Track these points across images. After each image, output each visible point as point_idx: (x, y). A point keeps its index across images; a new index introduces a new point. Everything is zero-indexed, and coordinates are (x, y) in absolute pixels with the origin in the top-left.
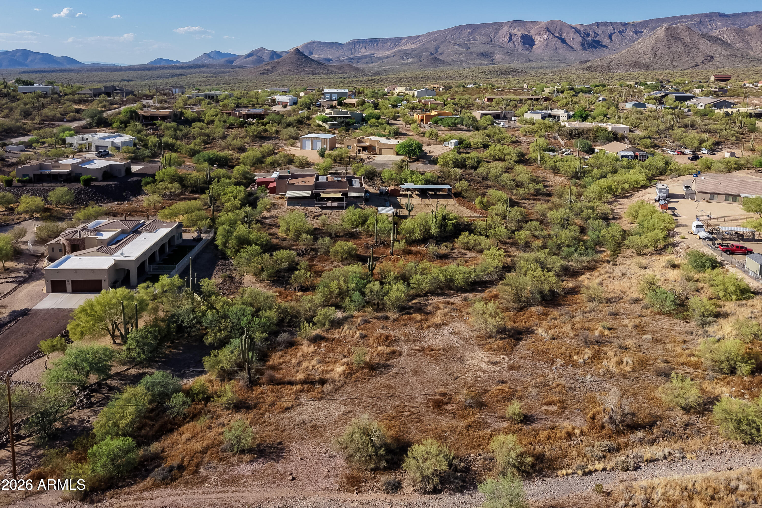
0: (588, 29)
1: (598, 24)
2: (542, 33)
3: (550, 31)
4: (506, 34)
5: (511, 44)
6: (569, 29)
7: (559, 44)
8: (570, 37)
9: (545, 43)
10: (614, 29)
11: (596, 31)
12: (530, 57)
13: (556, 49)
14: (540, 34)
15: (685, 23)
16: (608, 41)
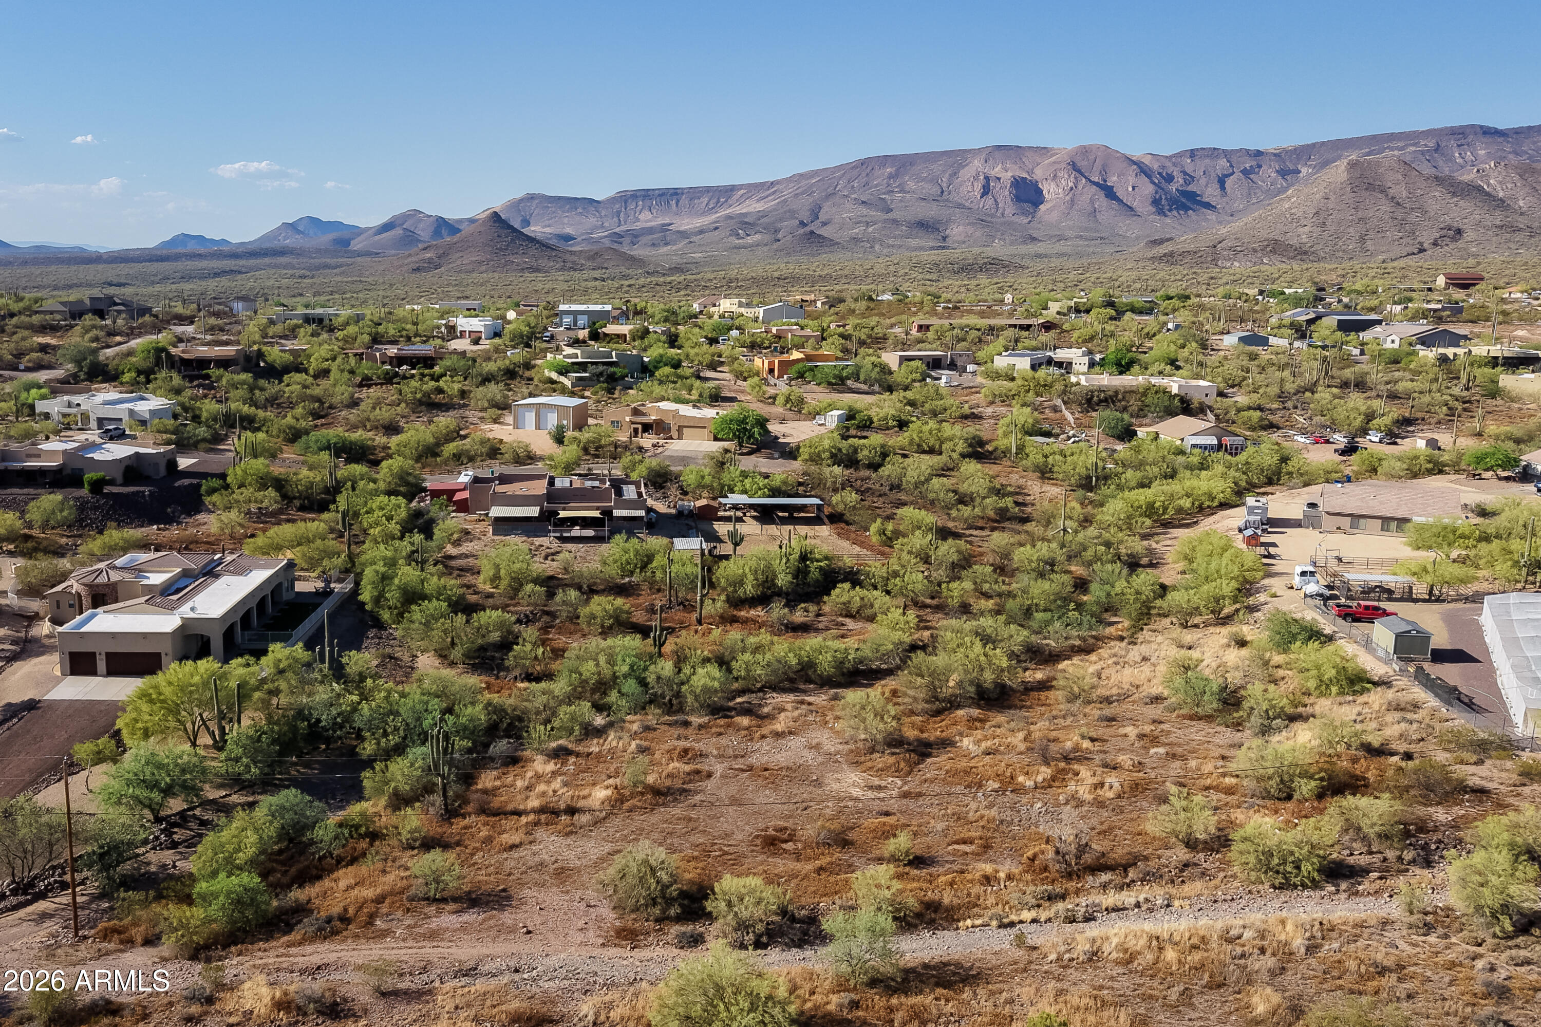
0: (1168, 164)
1: (1192, 153)
2: (1060, 174)
3: (1079, 171)
4: (976, 178)
5: (989, 201)
6: (1125, 165)
7: (1102, 201)
8: (1127, 184)
9: (1068, 198)
10: (1231, 166)
11: (1189, 170)
12: (1032, 232)
13: (1093, 212)
14: (1055, 177)
15: (1401, 149)
16: (1216, 192)
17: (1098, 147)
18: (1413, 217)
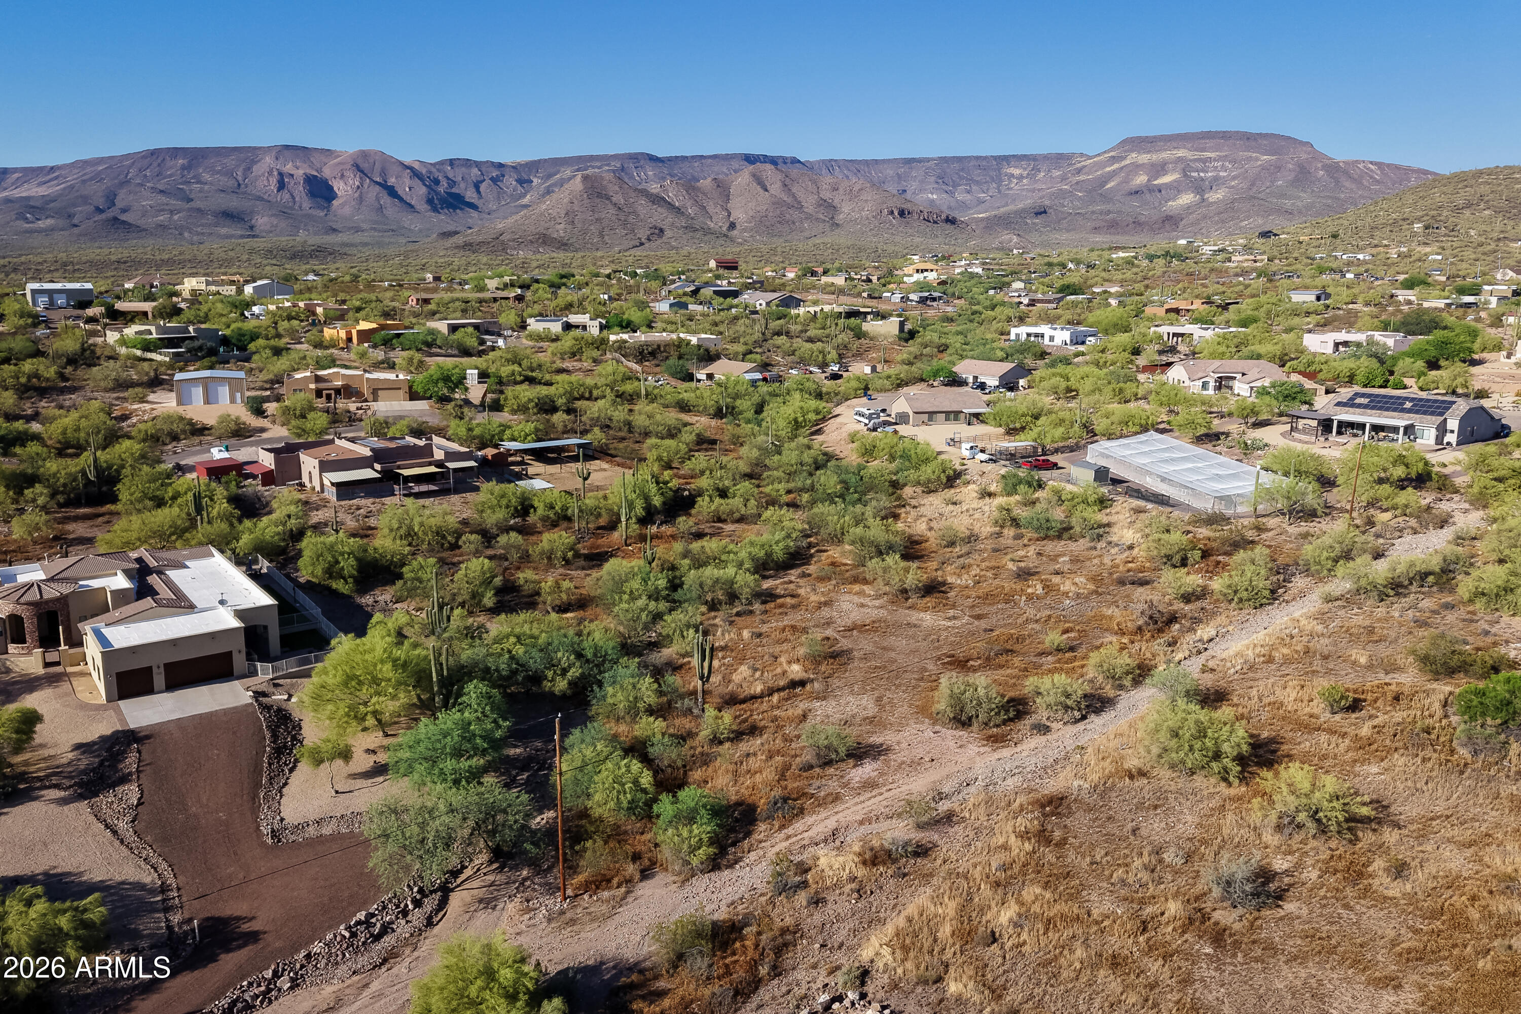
0: (434, 170)
1: (452, 162)
2: (347, 174)
3: (362, 171)
4: (270, 173)
5: (286, 196)
6: (400, 168)
7: (386, 200)
8: (405, 185)
9: (357, 195)
10: (482, 174)
11: (451, 176)
12: (331, 224)
13: (381, 208)
14: (342, 176)
15: (599, 168)
16: (475, 195)
17: (376, 152)
18: (632, 219)
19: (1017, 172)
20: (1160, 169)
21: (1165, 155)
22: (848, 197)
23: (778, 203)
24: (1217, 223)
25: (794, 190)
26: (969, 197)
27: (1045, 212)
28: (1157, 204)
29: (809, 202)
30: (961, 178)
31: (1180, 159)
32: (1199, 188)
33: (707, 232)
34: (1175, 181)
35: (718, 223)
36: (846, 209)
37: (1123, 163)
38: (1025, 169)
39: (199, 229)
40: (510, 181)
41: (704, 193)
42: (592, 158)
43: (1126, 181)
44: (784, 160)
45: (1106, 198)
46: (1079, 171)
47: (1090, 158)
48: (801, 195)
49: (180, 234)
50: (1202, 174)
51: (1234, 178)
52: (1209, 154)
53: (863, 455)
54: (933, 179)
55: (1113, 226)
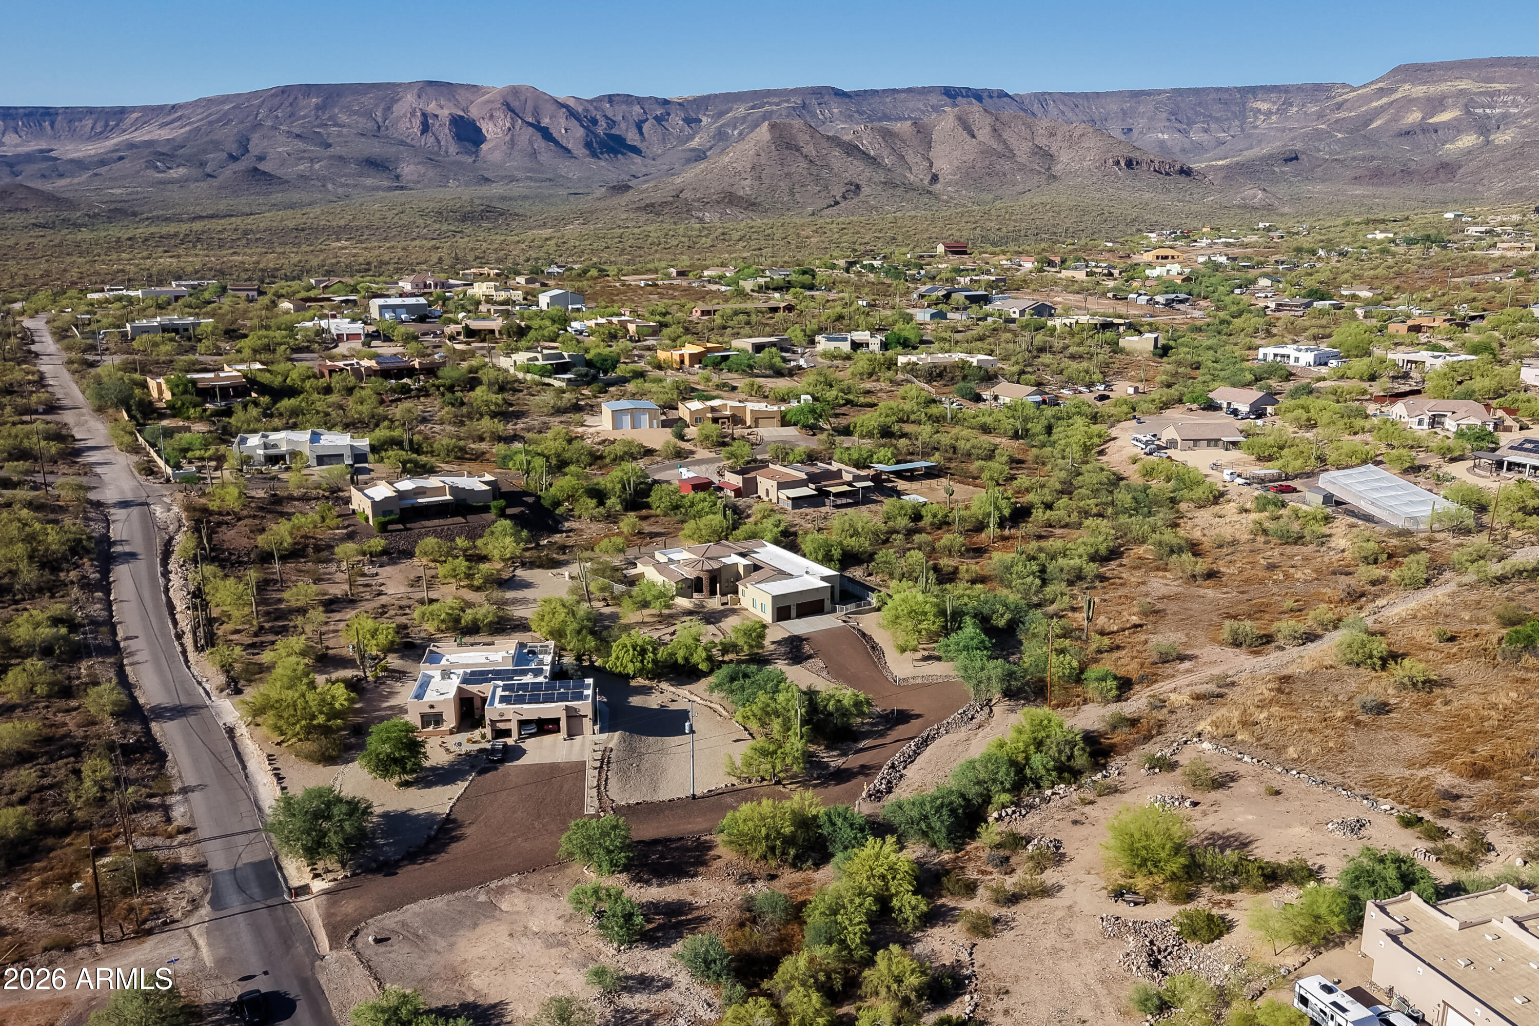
0: (591, 108)
1: (611, 98)
2: (495, 114)
3: (513, 111)
4: (413, 114)
5: (431, 140)
6: (554, 107)
7: (540, 143)
8: (560, 126)
9: (507, 138)
10: (645, 112)
11: (610, 115)
12: (482, 173)
13: (534, 154)
14: (492, 116)
15: (777, 104)
16: (637, 137)
17: (528, 88)
18: (824, 173)
19: (1264, 106)
20: (1436, 104)
21: (1444, 87)
22: (1066, 144)
23: (987, 152)
24: (1501, 172)
25: (1005, 136)
26: (1206, 137)
27: (1296, 158)
28: (1431, 147)
29: (1022, 151)
30: (1197, 114)
31: (1462, 92)
32: (1484, 127)
33: (909, 188)
34: (1455, 119)
35: (918, 175)
36: (1065, 159)
37: (1394, 97)
38: (1274, 103)
39: (343, 180)
40: (676, 120)
41: (904, 141)
42: (769, 93)
43: (1395, 119)
44: (990, 94)
45: (1371, 140)
46: (1339, 106)
47: (1354, 89)
48: (1013, 141)
49: (323, 186)
50: (1488, 111)
51: (1527, 116)
52: (1497, 86)
53: (1144, 476)
54: (1165, 115)
55: (1377, 176)
